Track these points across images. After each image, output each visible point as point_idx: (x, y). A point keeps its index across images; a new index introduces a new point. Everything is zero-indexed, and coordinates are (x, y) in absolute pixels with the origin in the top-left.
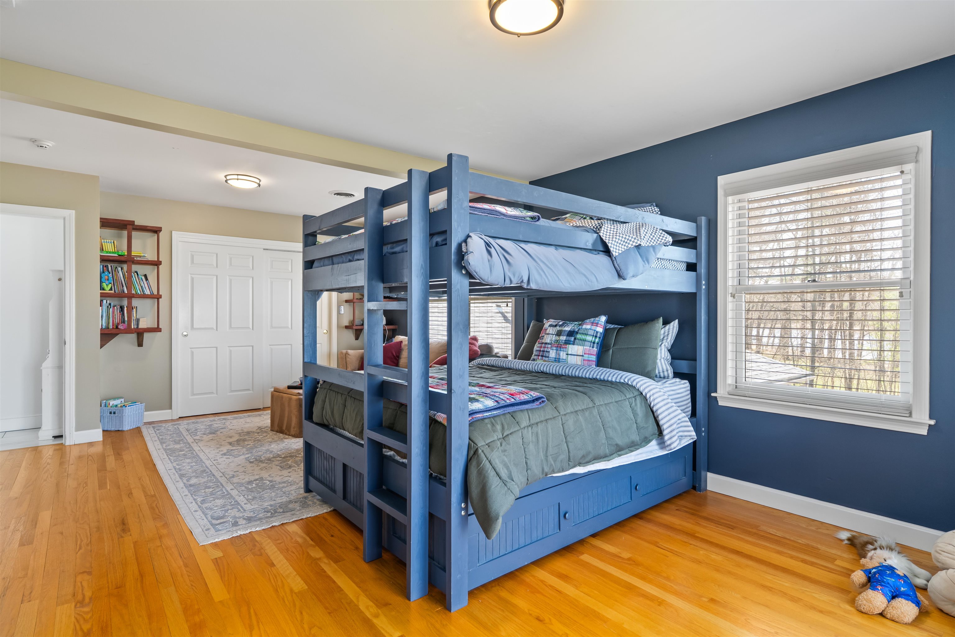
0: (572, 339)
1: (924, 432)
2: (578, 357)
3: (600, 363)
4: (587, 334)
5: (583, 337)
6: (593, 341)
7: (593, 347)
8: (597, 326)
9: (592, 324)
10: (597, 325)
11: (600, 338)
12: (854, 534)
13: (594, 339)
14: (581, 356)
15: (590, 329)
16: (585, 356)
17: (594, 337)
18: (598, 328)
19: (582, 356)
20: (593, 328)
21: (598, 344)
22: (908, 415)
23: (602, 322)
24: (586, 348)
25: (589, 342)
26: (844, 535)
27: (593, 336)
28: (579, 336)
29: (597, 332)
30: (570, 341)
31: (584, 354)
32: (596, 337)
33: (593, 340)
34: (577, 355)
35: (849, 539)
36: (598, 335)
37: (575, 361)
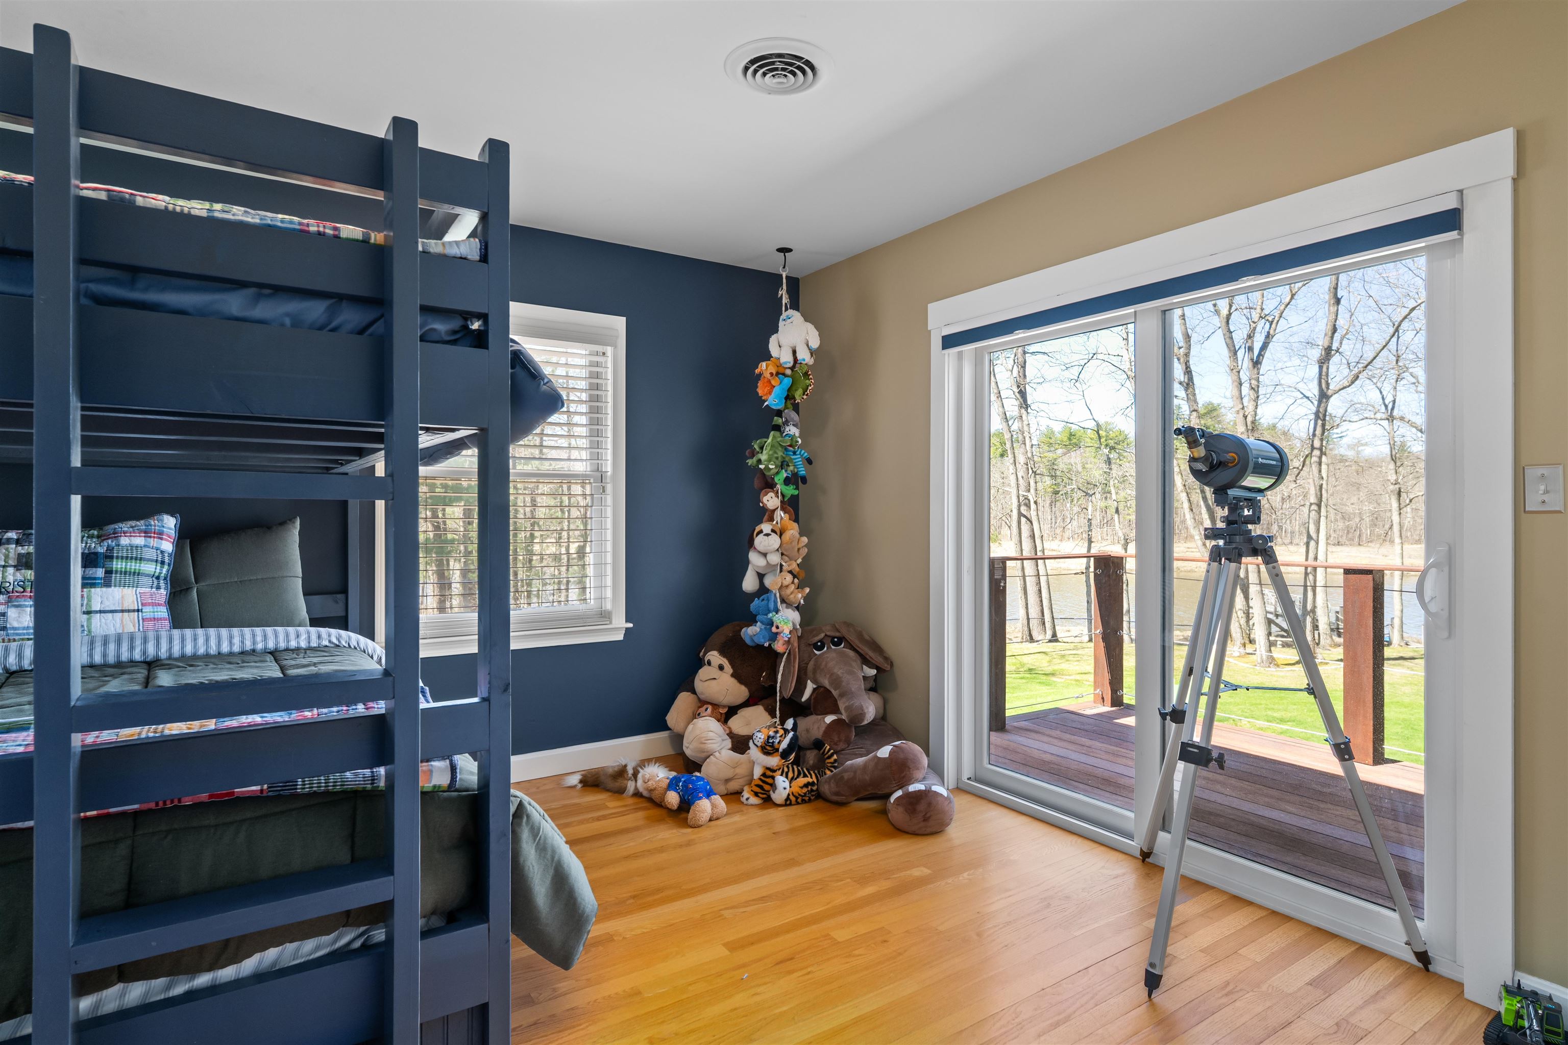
0: (100, 572)
1: (620, 637)
2: (126, 614)
3: (178, 621)
4: (141, 559)
5: (132, 566)
6: (157, 574)
7: (158, 588)
8: (161, 539)
9: (147, 533)
10: (160, 535)
11: (169, 565)
12: (583, 773)
13: (158, 568)
14: (134, 611)
15: (145, 546)
16: (146, 609)
17: (159, 565)
18: (163, 542)
19: (138, 611)
20: (153, 542)
21: (165, 579)
22: (608, 622)
23: (170, 529)
24: (143, 590)
25: (148, 575)
26: (574, 780)
27: (157, 561)
28: (117, 565)
29: (162, 552)
30: (95, 579)
31: (142, 604)
32: (163, 563)
33: (158, 571)
34: (122, 611)
35: (581, 782)
36: (167, 560)
37: (118, 625)
